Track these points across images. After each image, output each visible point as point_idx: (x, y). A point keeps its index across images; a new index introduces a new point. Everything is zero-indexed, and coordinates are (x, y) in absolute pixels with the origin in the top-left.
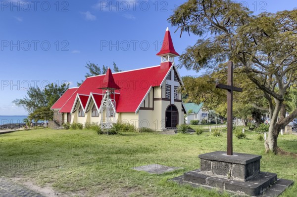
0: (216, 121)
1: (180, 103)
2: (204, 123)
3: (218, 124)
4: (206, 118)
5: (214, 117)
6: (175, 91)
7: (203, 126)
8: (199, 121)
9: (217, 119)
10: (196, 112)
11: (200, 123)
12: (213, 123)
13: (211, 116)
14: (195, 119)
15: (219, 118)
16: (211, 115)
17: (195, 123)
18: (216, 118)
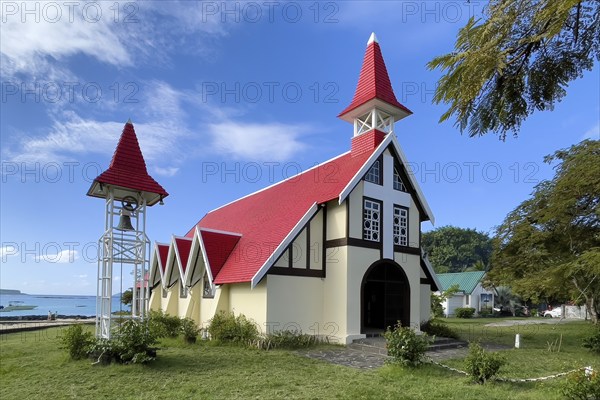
0: (512, 310)
1: (416, 259)
2: (486, 314)
3: (516, 316)
4: (491, 304)
5: (508, 302)
6: (396, 221)
7: (484, 320)
8: (473, 310)
9: (516, 306)
10: (468, 290)
11: (476, 314)
12: (505, 314)
13: (500, 300)
14: (465, 306)
15: (519, 305)
16: (502, 298)
17: (466, 314)
18: (512, 303)
